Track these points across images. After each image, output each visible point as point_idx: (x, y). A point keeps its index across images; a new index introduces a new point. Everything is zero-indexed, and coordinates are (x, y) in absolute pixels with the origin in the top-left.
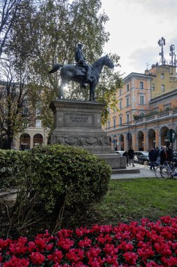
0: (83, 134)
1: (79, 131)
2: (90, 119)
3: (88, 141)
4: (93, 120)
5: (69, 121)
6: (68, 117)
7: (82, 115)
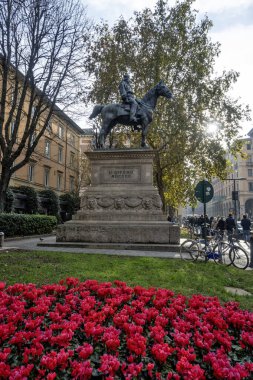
0: (122, 193)
1: (119, 189)
2: (135, 173)
3: (129, 202)
4: (140, 174)
5: (107, 176)
6: (106, 171)
7: (124, 167)
